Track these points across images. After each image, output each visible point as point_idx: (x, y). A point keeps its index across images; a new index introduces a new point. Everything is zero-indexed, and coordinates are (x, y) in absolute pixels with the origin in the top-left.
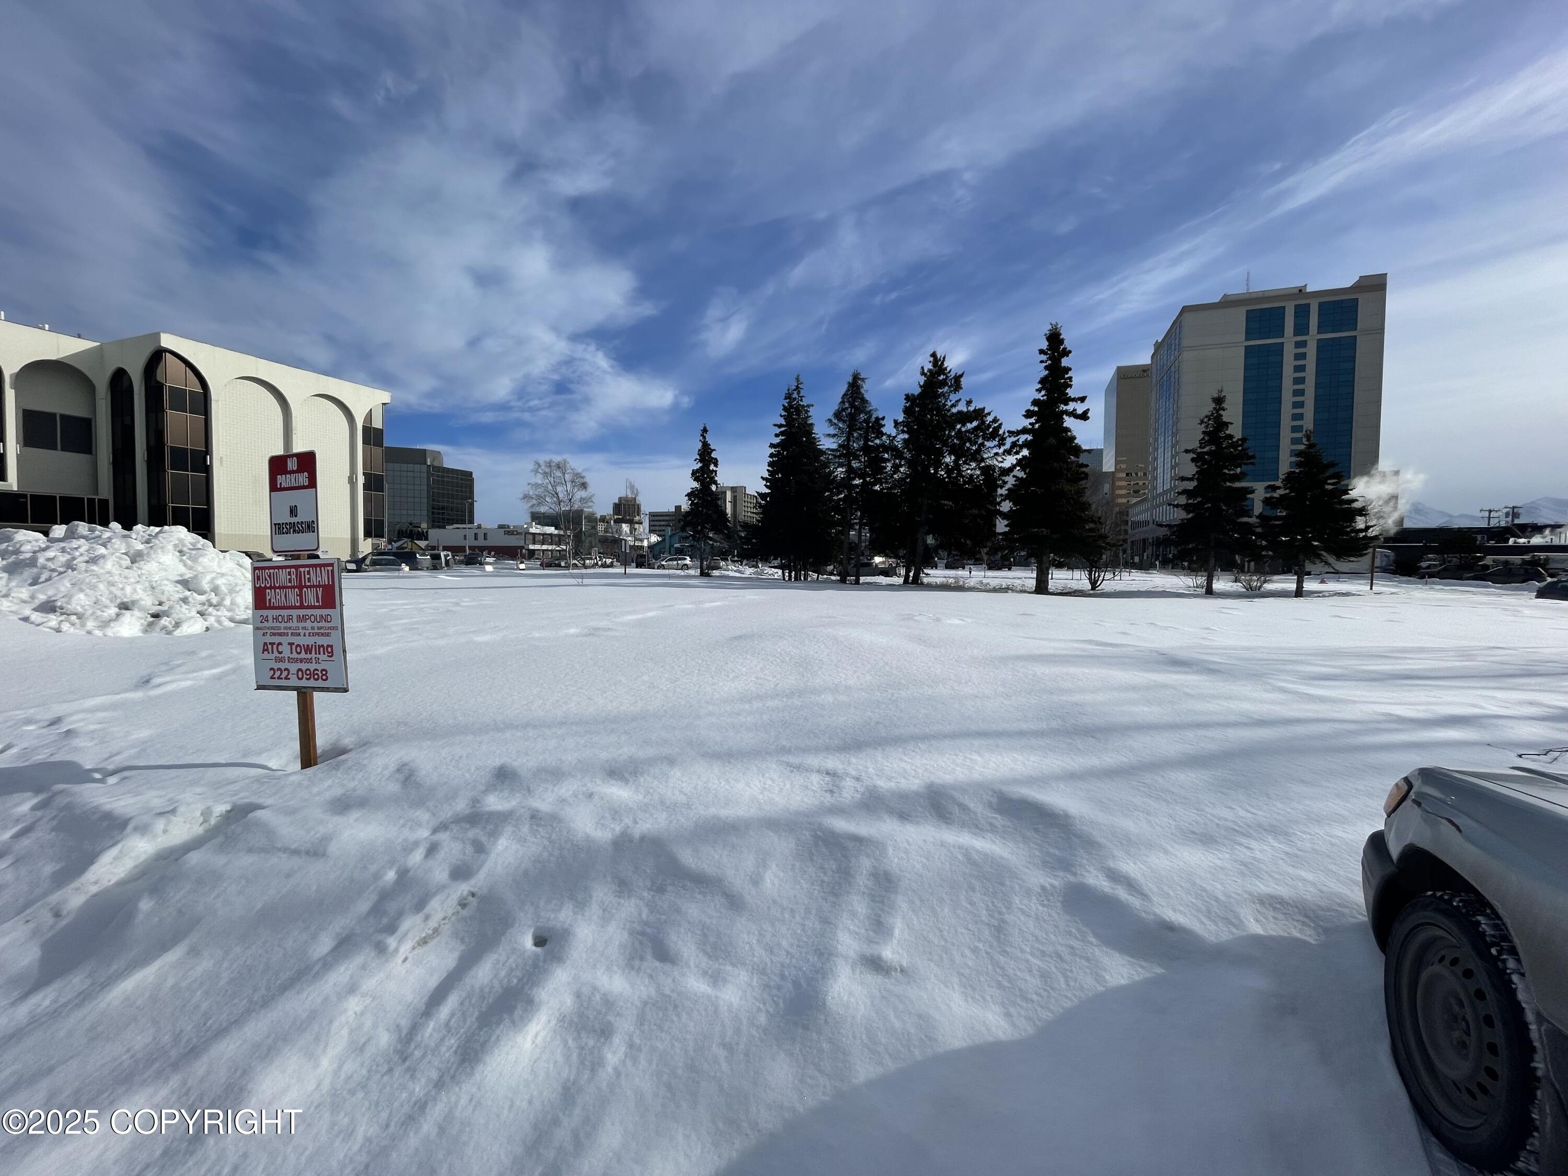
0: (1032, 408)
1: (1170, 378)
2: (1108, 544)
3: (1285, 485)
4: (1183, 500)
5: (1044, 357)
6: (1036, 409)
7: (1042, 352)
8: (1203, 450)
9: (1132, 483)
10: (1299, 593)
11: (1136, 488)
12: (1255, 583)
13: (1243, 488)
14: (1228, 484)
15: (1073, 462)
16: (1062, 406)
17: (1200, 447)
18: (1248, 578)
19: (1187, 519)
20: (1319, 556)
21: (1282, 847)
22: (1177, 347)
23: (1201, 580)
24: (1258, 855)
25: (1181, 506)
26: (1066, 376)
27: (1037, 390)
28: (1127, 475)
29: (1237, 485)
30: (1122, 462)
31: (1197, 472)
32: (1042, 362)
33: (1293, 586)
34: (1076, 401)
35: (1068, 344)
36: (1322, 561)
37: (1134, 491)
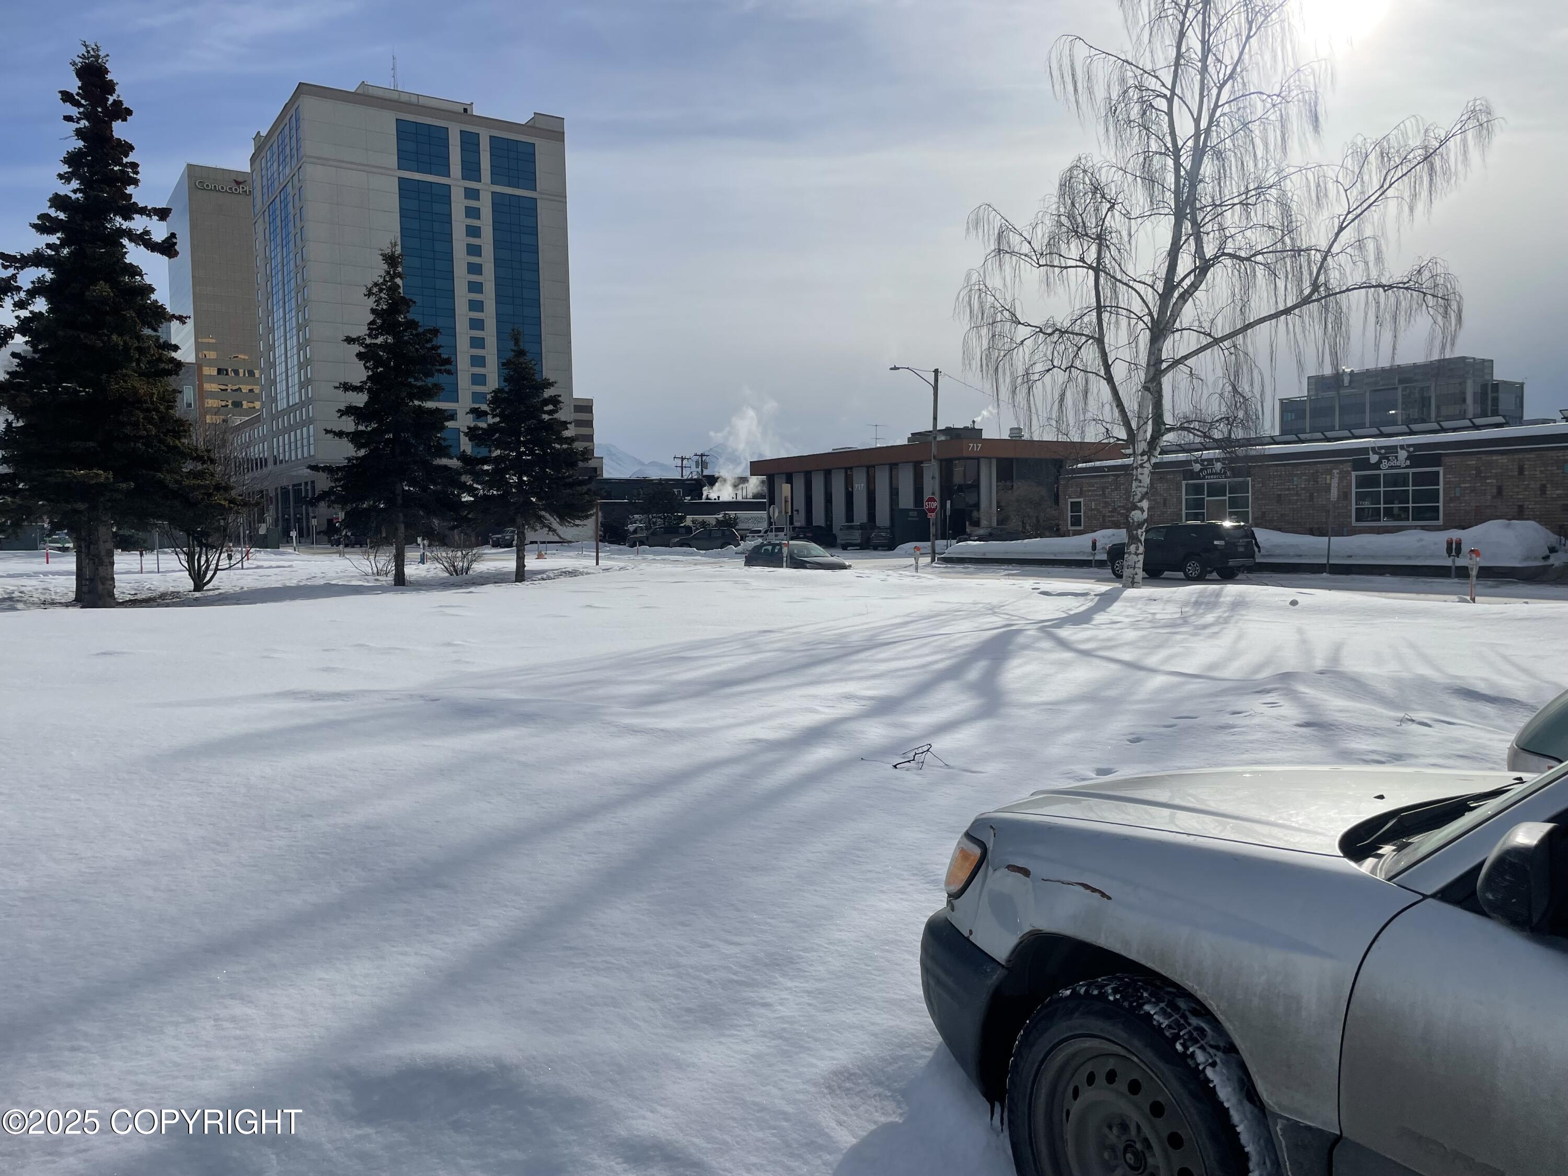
0: (53, 213)
1: (286, 206)
2: (232, 501)
3: (493, 410)
4: (348, 424)
5: (74, 111)
6: (62, 216)
7: (67, 97)
8: (374, 341)
9: (229, 387)
10: (520, 575)
11: (237, 397)
12: (461, 564)
13: (438, 410)
14: (417, 403)
15: (149, 337)
16: (118, 219)
17: (370, 335)
18: (450, 554)
19: (357, 458)
20: (540, 519)
21: (797, 984)
22: (294, 151)
23: (384, 560)
24: (784, 1011)
25: (348, 434)
26: (125, 160)
27: (61, 176)
28: (220, 371)
29: (430, 405)
30: (209, 347)
31: (369, 378)
32: (68, 118)
33: (510, 564)
34: (149, 216)
35: (123, 93)
36: (544, 526)
37: (234, 404)
